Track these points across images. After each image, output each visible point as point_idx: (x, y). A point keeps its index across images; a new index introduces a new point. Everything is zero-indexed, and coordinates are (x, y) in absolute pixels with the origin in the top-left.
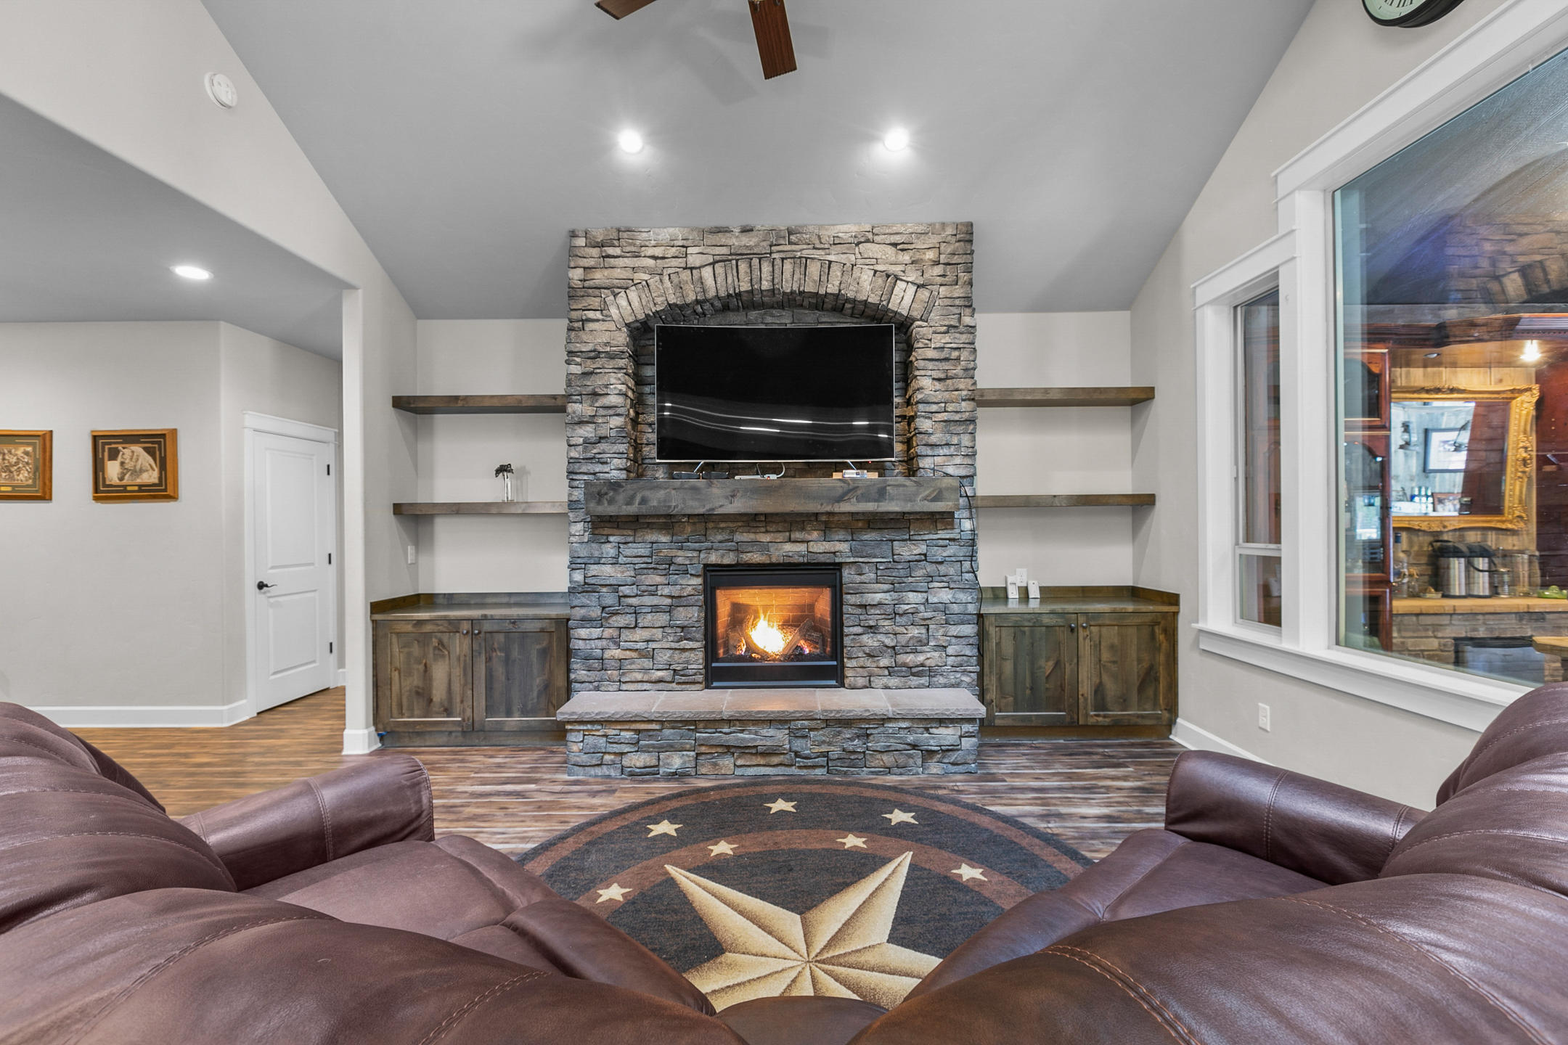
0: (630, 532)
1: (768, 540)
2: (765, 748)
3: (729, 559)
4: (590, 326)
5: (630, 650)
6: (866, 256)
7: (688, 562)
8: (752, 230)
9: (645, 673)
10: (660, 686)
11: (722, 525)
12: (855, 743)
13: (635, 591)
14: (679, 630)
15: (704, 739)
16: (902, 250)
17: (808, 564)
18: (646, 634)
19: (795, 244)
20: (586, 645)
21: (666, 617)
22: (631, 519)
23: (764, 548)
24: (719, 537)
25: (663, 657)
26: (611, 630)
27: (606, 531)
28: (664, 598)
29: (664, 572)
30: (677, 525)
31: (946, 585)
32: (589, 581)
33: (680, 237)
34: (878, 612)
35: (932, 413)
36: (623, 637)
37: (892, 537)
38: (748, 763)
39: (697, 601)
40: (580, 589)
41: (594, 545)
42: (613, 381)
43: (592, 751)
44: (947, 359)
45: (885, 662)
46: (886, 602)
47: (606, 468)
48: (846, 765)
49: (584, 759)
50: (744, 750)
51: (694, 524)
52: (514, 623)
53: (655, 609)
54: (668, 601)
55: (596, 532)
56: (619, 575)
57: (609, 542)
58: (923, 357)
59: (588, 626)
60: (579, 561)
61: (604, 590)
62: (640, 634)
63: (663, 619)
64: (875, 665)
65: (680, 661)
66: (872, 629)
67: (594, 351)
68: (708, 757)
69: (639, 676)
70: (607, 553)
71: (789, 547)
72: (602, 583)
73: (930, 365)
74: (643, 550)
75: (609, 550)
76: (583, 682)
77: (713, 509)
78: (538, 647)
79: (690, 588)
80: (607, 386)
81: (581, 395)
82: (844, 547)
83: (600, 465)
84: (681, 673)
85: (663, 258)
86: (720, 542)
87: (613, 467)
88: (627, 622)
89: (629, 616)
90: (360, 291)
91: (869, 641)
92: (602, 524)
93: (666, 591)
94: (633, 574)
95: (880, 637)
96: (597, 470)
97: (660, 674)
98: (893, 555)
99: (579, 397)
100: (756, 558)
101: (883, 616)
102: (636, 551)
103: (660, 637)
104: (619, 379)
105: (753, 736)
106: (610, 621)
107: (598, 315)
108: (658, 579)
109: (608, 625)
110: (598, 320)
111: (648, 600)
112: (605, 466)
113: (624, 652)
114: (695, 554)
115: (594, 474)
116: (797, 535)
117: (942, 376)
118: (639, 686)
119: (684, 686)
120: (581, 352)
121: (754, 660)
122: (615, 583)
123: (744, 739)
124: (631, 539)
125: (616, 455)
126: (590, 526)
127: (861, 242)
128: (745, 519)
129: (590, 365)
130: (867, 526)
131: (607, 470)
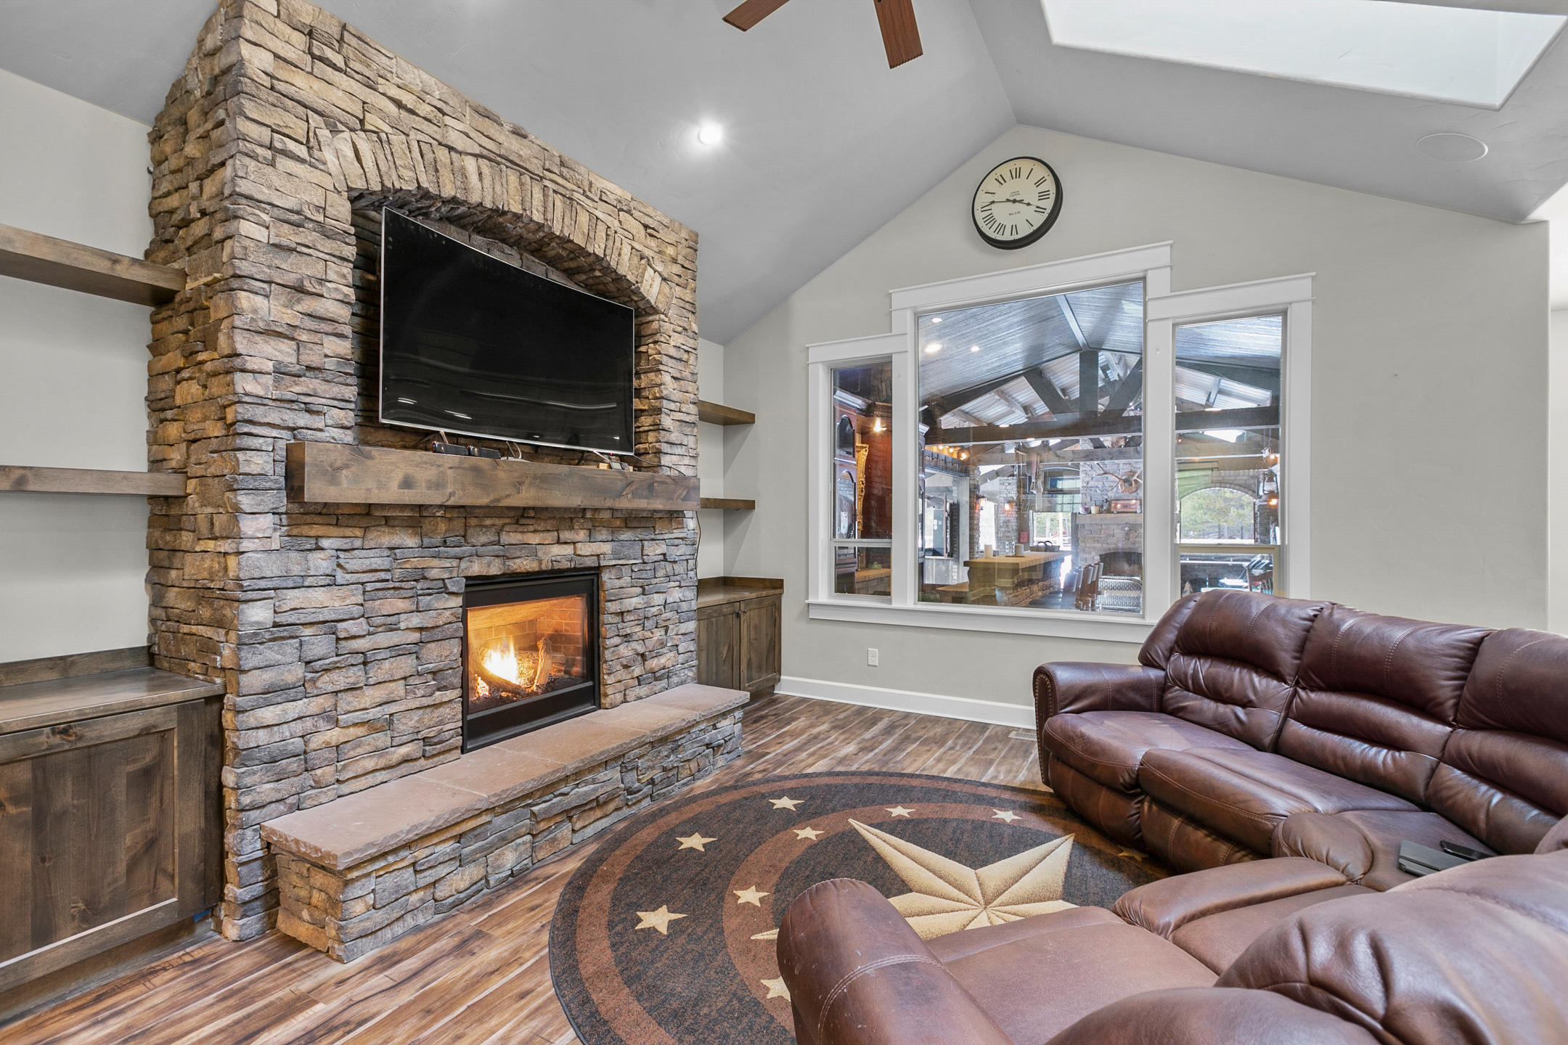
0: (358, 532)
1: (537, 542)
2: (605, 796)
3: (495, 569)
4: (284, 163)
5: (355, 725)
6: (625, 227)
7: (446, 576)
8: (525, 137)
9: (381, 756)
10: (404, 769)
11: (488, 522)
12: (671, 759)
13: (366, 627)
14: (430, 677)
16: (651, 235)
17: (575, 569)
18: (379, 694)
19: (566, 179)
20: (272, 735)
21: (411, 660)
22: (359, 510)
23: (532, 551)
24: (483, 539)
25: (406, 725)
26: (321, 700)
27: (316, 530)
28: (409, 632)
29: (410, 593)
30: (427, 521)
31: (678, 583)
32: (282, 619)
33: (437, 94)
34: (632, 618)
35: (671, 410)
36: (343, 706)
37: (643, 537)
38: (587, 823)
39: (456, 630)
40: (267, 636)
41: (293, 555)
42: (332, 276)
43: (394, 897)
44: (680, 360)
45: (637, 671)
46: (640, 606)
47: (318, 422)
48: (664, 785)
49: (380, 917)
50: (584, 807)
51: (450, 519)
52: (65, 732)
53: (397, 651)
54: (415, 636)
55: (295, 532)
56: (337, 604)
57: (320, 548)
58: (666, 353)
59: (279, 700)
60: (263, 584)
61: (308, 631)
62: (371, 696)
63: (406, 665)
64: (629, 676)
65: (432, 723)
66: (627, 638)
67: (298, 213)
68: (545, 834)
69: (370, 764)
70: (317, 568)
71: (557, 550)
72: (309, 619)
73: (671, 362)
74: (379, 561)
75: (320, 563)
76: (263, 806)
77: (498, 500)
78: (131, 768)
79: (448, 613)
80: (322, 281)
81: (270, 283)
82: (606, 548)
83: (307, 415)
84: (436, 740)
85: (412, 112)
86: (482, 546)
87: (329, 422)
88: (351, 680)
89: (355, 668)
91: (626, 651)
92: (308, 518)
93: (416, 620)
94: (360, 599)
95: (634, 645)
96: (301, 423)
97: (403, 751)
98: (642, 555)
99: (265, 286)
100: (524, 564)
101: (636, 622)
102: (367, 562)
103: (402, 693)
104: (344, 276)
105: (592, 786)
106: (319, 684)
107: (302, 151)
108: (401, 605)
109: (316, 692)
110: (303, 161)
111: (384, 639)
112: (316, 417)
113: (346, 731)
114: (455, 563)
115: (293, 429)
116: (566, 535)
117: (678, 375)
118: (370, 780)
119: (436, 759)
120: (273, 205)
121: (503, 701)
122: (333, 617)
123: (586, 793)
124: (358, 543)
125: (336, 403)
126: (285, 522)
127: (623, 210)
128: (512, 514)
129: (288, 236)
130: (623, 525)
131: (321, 425)
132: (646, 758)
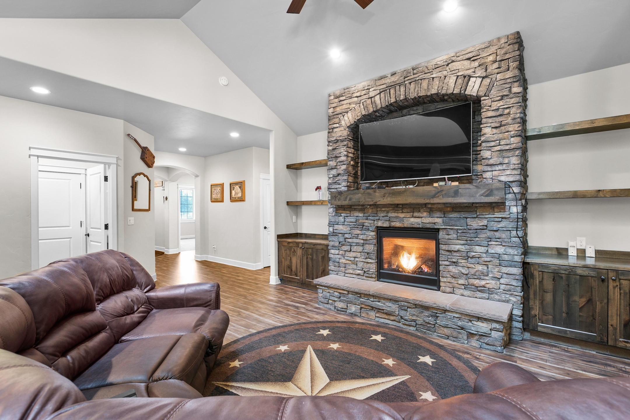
0: (349, 212)
1: (403, 216)
2: (387, 311)
3: (386, 225)
4: (335, 130)
5: (349, 260)
6: (452, 70)
7: (369, 225)
8: (395, 74)
9: (353, 271)
10: (359, 277)
11: (383, 209)
12: (430, 319)
13: (350, 236)
14: (366, 254)
15: (363, 301)
16: (474, 60)
17: (422, 228)
18: (354, 254)
19: (416, 74)
20: (334, 256)
21: (361, 248)
22: (349, 207)
23: (402, 220)
24: (382, 215)
25: (360, 265)
26: (342, 251)
27: (340, 212)
28: (361, 240)
29: (361, 229)
30: (366, 209)
31: (500, 243)
32: (334, 231)
33: (366, 86)
34: (458, 255)
35: (491, 147)
36: (346, 255)
37: (466, 216)
38: (380, 316)
39: (373, 242)
40: (332, 234)
41: (336, 217)
42: (342, 151)
43: (325, 297)
44: (501, 115)
45: (461, 281)
46: (462, 250)
47: (340, 186)
48: (426, 329)
49: (323, 300)
50: (379, 310)
51: (372, 208)
52: (314, 245)
53: (357, 244)
54: (362, 241)
55: (337, 212)
56: (345, 229)
57: (341, 216)
58: (486, 117)
59: (334, 249)
60: (331, 223)
61: (340, 235)
62: (352, 254)
63: (360, 249)
64: (456, 282)
65: (367, 267)
66: (455, 263)
67: (336, 140)
68: (365, 310)
69: (351, 271)
70: (341, 221)
71: (412, 220)
72: (339, 232)
73: (490, 120)
74: (353, 220)
75: (341, 219)
76: (333, 271)
77: (376, 202)
78: (321, 255)
79: (370, 236)
80: (340, 153)
81: (332, 158)
82: (439, 220)
83: (338, 185)
84: (367, 272)
85: (360, 96)
86: (382, 217)
87: (342, 186)
88: (347, 249)
89: (348, 246)
90: (274, 131)
91: (453, 269)
92: (339, 209)
93: (361, 237)
94: (349, 229)
95: (459, 268)
96: (337, 187)
97: (359, 272)
98: (467, 225)
99: (331, 159)
100: (398, 224)
101: (461, 258)
102: (350, 220)
103: (359, 256)
104: (344, 150)
105: (382, 305)
106: (342, 248)
107: (337, 125)
108: (359, 232)
109: (341, 249)
110: (337, 127)
111: (355, 240)
112: (340, 185)
113: (346, 261)
114: (372, 222)
115: (336, 189)
116: (416, 214)
117: (498, 125)
118: (352, 276)
119: (368, 278)
120: (332, 141)
121: (399, 271)
122: (343, 232)
123: (378, 305)
124: (349, 215)
125: (343, 181)
126: (335, 209)
127: (449, 63)
128: (393, 206)
129: (335, 146)
130: (452, 210)
131: (340, 187)
132: (413, 310)
